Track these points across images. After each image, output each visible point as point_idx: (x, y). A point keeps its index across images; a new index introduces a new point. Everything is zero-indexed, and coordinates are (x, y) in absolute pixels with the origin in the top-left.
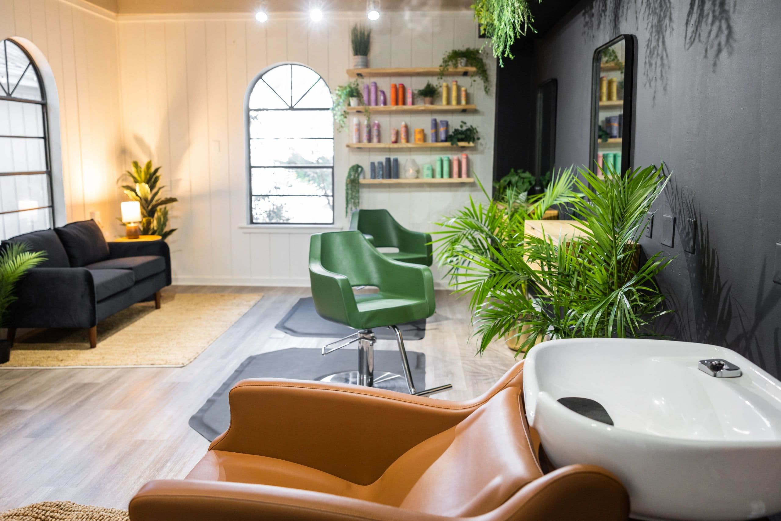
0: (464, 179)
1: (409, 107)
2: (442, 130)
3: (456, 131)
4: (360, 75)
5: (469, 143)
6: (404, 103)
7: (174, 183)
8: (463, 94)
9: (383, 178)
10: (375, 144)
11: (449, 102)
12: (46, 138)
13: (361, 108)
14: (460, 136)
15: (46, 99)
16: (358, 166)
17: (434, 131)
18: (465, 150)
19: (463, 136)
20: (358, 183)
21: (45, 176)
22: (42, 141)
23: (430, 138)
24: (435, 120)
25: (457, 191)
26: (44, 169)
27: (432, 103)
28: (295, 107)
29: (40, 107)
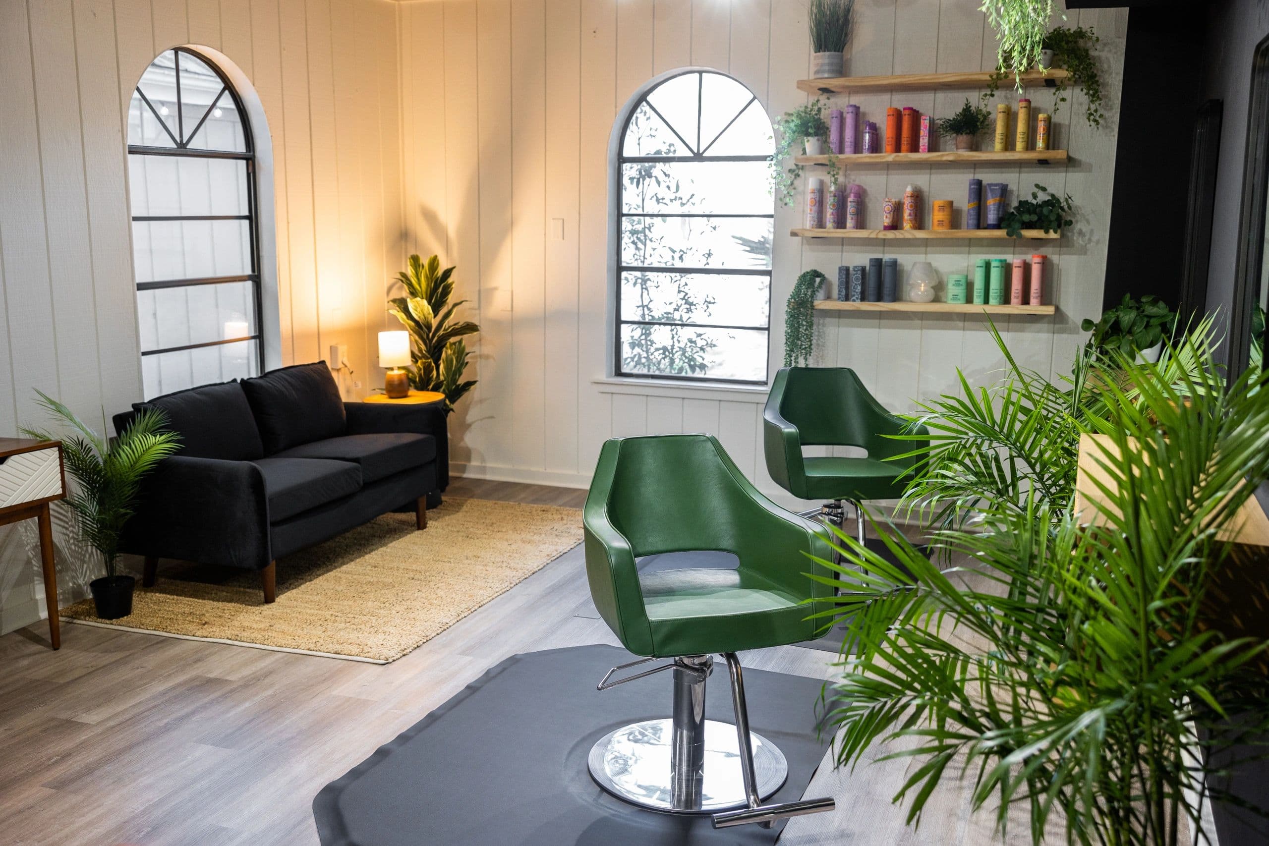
0: (1035, 307)
1: (922, 155)
2: (991, 203)
3: (1023, 204)
4: (825, 90)
5: (1047, 232)
6: (915, 148)
7: (484, 295)
8: (1041, 127)
9: (863, 299)
10: (849, 231)
11: (1009, 145)
12: (253, 218)
13: (823, 159)
14: (1026, 218)
15: (254, 152)
16: (816, 274)
17: (973, 205)
18: (1042, 246)
19: (1034, 218)
20: (813, 307)
21: (249, 284)
22: (246, 223)
23: (967, 218)
24: (979, 183)
25: (1022, 330)
26: (249, 272)
27: (974, 147)
28: (705, 155)
29: (243, 163)
